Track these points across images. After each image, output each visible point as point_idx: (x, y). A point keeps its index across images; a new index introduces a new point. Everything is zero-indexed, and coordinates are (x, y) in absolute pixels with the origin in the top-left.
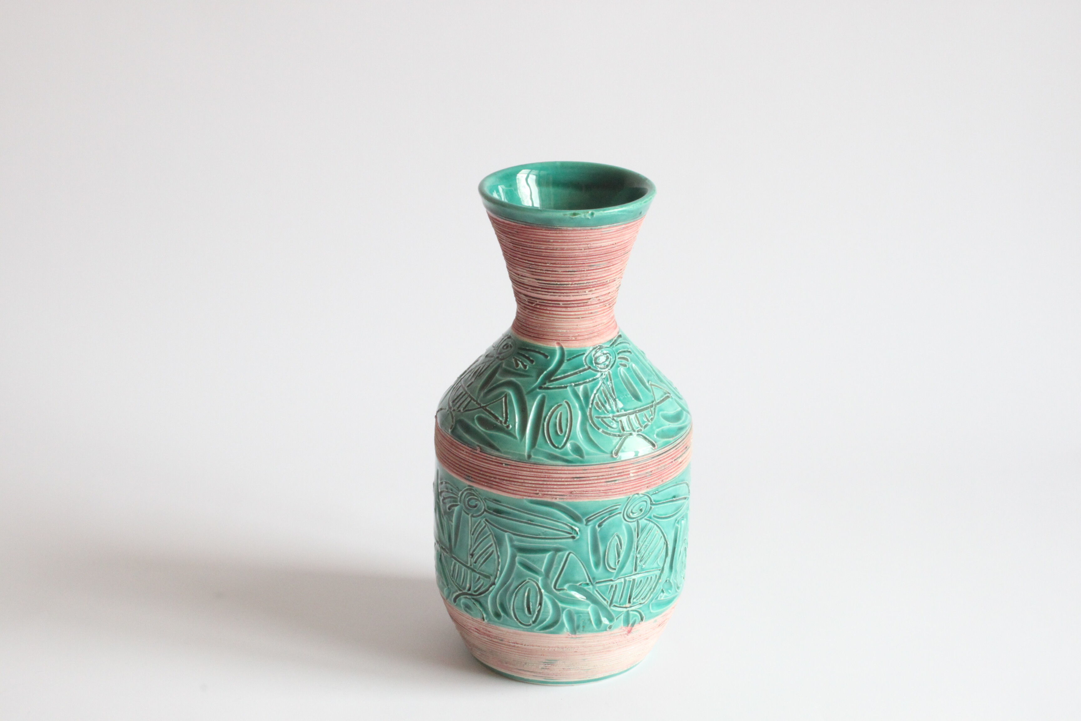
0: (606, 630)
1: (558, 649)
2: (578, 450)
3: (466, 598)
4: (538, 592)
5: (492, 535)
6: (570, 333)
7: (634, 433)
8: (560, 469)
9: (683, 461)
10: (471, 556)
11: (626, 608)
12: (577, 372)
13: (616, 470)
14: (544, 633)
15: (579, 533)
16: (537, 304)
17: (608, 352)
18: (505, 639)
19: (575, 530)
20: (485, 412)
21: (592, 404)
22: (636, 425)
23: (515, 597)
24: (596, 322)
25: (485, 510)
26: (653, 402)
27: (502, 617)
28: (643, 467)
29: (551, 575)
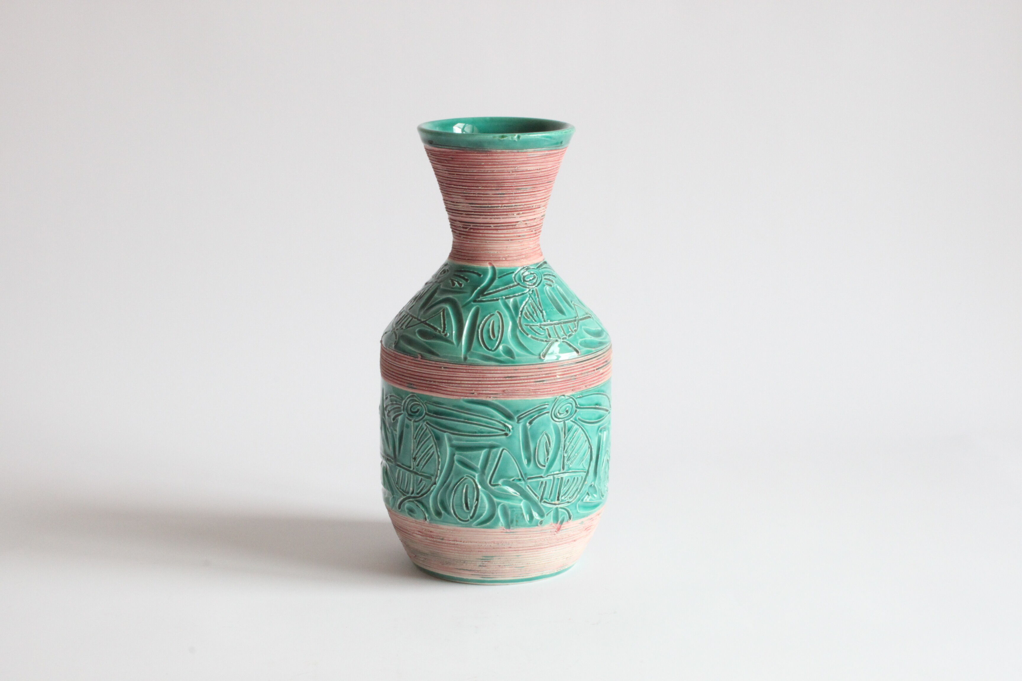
0: (537, 525)
1: (494, 544)
2: (509, 352)
3: (409, 501)
4: (475, 488)
5: (433, 438)
6: (500, 254)
7: (559, 340)
8: (493, 369)
9: (604, 373)
10: (413, 460)
11: (555, 504)
12: (508, 287)
13: (544, 371)
14: (481, 528)
15: (511, 430)
16: (471, 229)
17: (535, 272)
18: (445, 537)
19: (508, 427)
20: (425, 325)
21: (521, 314)
22: (561, 333)
23: (454, 494)
24: (523, 245)
25: (426, 414)
26: (576, 317)
27: (443, 515)
28: (568, 371)
29: (486, 471)
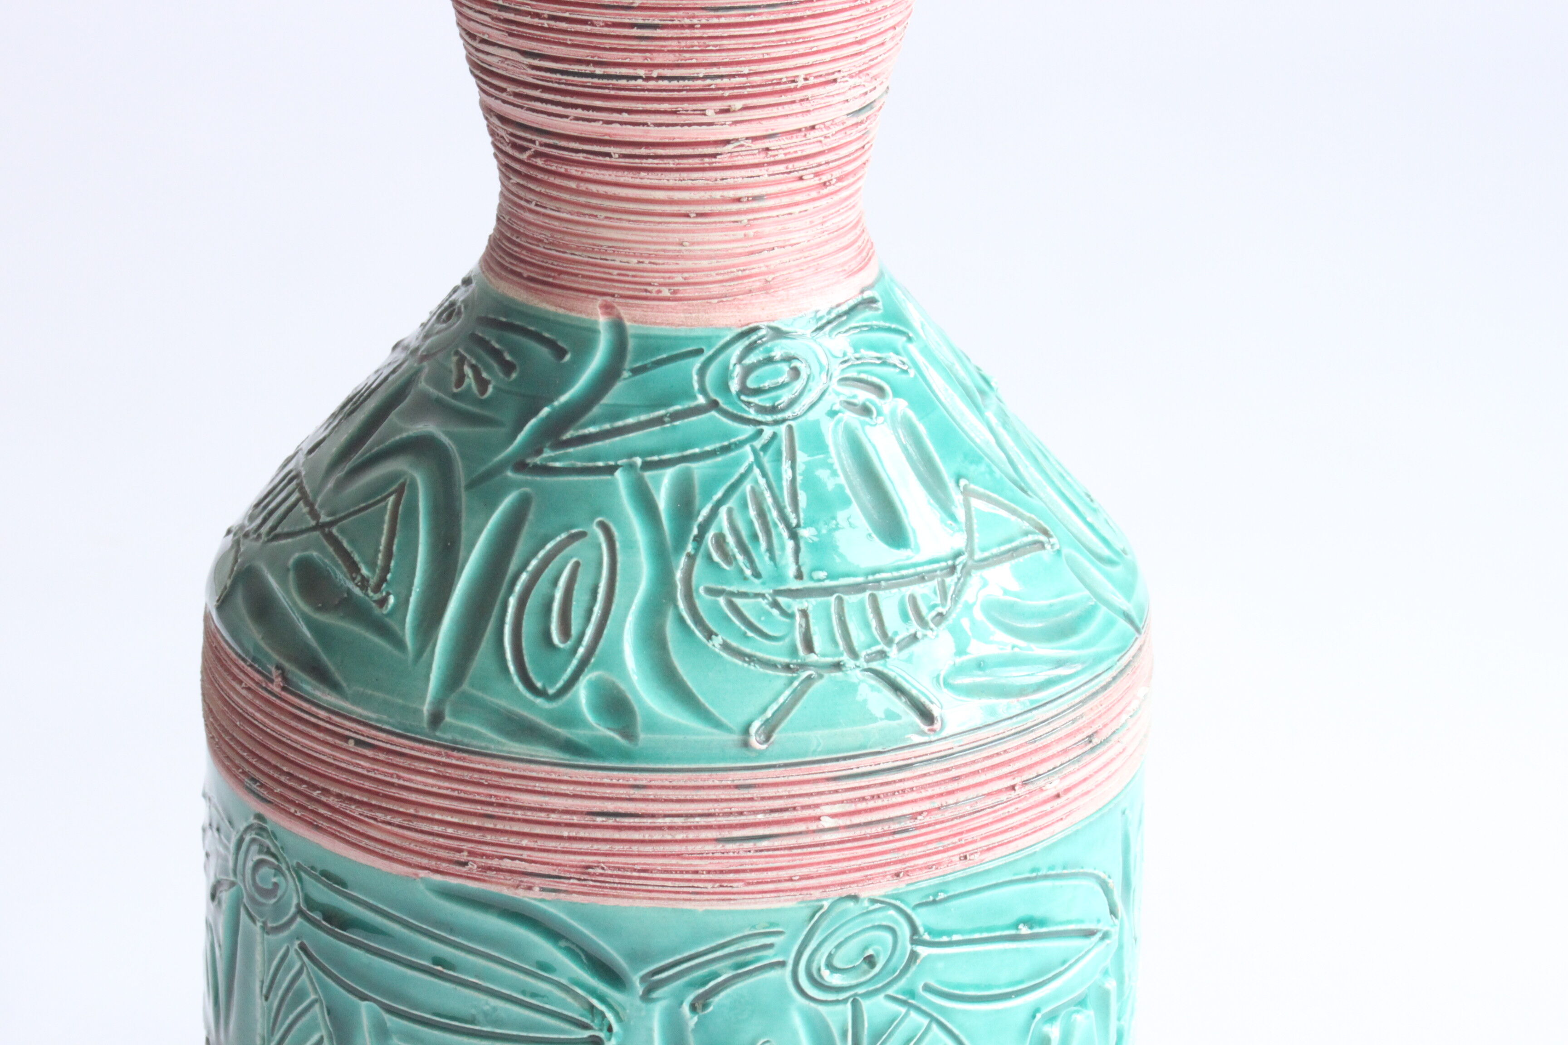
2: (616, 707)
6: (655, 271)
7: (850, 662)
8: (545, 775)
9: (1068, 790)
12: (665, 416)
13: (758, 798)
15: (616, 1027)
16: (537, 154)
17: (801, 354)
19: (603, 1016)
20: (327, 544)
21: (699, 539)
22: (865, 633)
24: (757, 237)
25: (299, 910)
26: (958, 555)
